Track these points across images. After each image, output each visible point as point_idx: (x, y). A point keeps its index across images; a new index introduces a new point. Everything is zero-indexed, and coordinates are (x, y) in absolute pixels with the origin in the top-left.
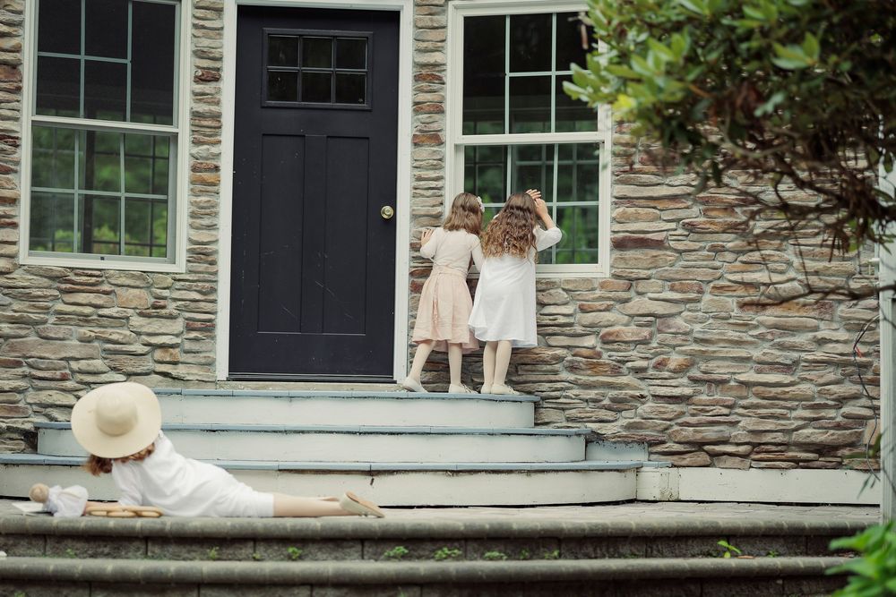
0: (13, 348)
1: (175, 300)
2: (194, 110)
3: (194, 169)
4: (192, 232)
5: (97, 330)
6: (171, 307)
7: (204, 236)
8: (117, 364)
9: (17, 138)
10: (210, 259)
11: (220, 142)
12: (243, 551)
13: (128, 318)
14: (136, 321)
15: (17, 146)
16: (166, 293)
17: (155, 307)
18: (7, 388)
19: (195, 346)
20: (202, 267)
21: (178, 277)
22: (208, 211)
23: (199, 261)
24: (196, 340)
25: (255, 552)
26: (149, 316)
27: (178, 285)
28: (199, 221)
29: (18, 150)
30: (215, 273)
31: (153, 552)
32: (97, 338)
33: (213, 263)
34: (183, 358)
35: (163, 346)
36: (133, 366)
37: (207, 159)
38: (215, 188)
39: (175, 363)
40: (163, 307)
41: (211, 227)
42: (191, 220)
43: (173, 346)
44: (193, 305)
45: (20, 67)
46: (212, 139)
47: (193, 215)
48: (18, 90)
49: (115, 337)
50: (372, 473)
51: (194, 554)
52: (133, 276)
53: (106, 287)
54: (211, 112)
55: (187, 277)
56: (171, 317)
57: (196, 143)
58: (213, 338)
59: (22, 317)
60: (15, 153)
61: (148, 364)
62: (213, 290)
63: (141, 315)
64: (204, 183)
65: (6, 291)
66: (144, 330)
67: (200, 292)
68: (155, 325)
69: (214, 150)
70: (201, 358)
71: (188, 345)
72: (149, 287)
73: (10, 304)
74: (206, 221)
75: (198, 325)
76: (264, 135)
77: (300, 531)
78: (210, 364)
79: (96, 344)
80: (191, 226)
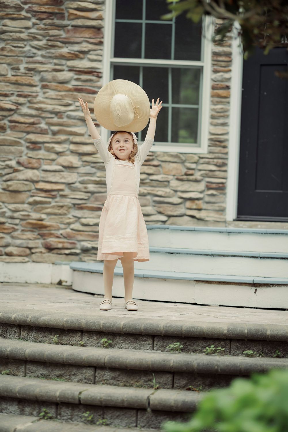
0: (97, 200)
1: (200, 170)
2: (214, 51)
3: (213, 88)
4: (212, 127)
5: (149, 188)
6: (198, 175)
7: (219, 130)
8: (161, 210)
9: (100, 72)
10: (223, 144)
11: (230, 71)
12: (75, 339)
13: (168, 182)
14: (174, 183)
15: (101, 77)
16: (193, 166)
17: (186, 174)
18: (91, 223)
19: (212, 199)
20: (218, 149)
21: (201, 156)
22: (222, 114)
23: (215, 146)
24: (213, 195)
25: (82, 340)
26: (182, 180)
27: (202, 161)
28: (216, 121)
29: (101, 80)
30: (226, 154)
31: (23, 335)
32: (149, 194)
33: (225, 147)
34: (204, 206)
35: (191, 199)
36: (171, 211)
37: (222, 81)
38: (227, 100)
39: (200, 210)
40: (192, 175)
41: (224, 124)
42: (211, 120)
43: (198, 199)
44: (211, 174)
45: (102, 30)
46: (226, 69)
47: (213, 117)
48: (101, 43)
49: (159, 193)
50: (255, 285)
51: (46, 339)
52: (172, 156)
53: (155, 163)
54: (224, 52)
55: (208, 156)
56: (196, 181)
57: (215, 71)
58: (225, 194)
59: (101, 181)
60: (98, 81)
61: (181, 210)
62: (225, 165)
63: (178, 179)
64: (219, 96)
65: (93, 165)
66: (179, 189)
67: (216, 165)
68: (186, 186)
69: (227, 76)
70: (216, 207)
71: (207, 199)
72: (183, 162)
73: (95, 173)
74: (221, 121)
75: (214, 186)
76: (262, 65)
77: (109, 327)
78: (222, 210)
79: (149, 197)
80: (212, 124)
